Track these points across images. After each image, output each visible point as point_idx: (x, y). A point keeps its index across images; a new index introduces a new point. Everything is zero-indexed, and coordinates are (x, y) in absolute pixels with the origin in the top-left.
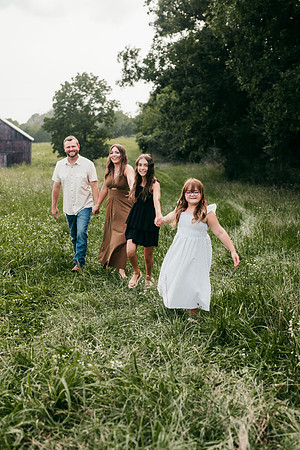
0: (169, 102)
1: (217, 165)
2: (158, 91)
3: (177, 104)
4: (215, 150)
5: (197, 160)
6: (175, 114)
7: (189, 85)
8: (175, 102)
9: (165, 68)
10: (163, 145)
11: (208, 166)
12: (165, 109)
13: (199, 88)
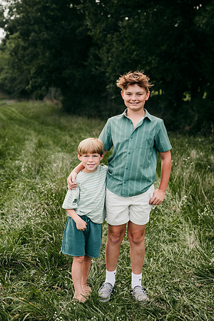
0: (17, 46)
1: (56, 101)
2: (7, 37)
3: (25, 49)
4: (53, 90)
5: (41, 98)
6: (23, 57)
7: (36, 32)
8: (22, 47)
9: (12, 18)
10: (9, 85)
11: (48, 102)
12: (15, 52)
13: (45, 35)
